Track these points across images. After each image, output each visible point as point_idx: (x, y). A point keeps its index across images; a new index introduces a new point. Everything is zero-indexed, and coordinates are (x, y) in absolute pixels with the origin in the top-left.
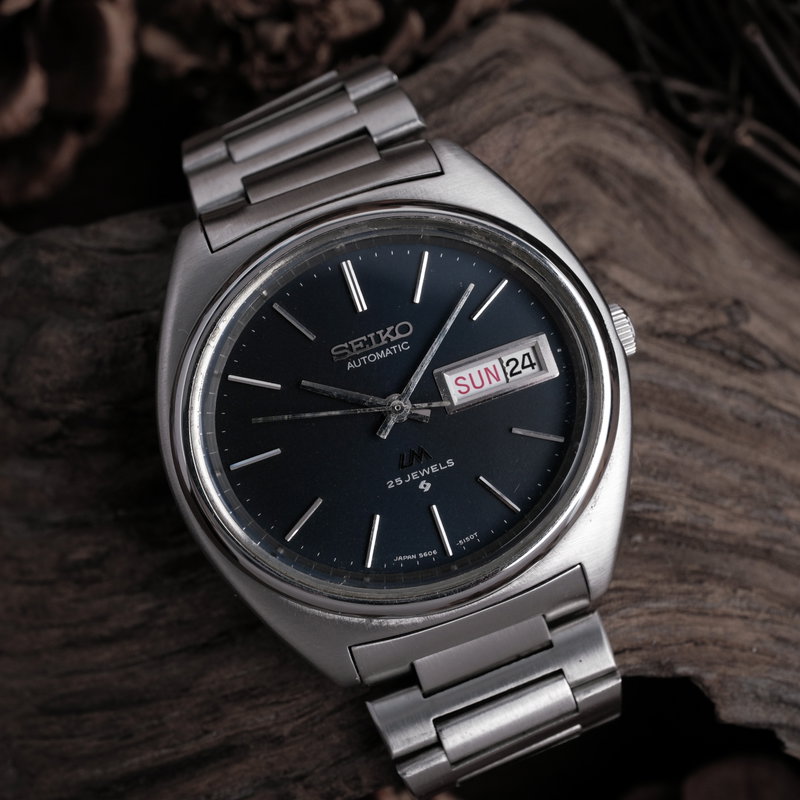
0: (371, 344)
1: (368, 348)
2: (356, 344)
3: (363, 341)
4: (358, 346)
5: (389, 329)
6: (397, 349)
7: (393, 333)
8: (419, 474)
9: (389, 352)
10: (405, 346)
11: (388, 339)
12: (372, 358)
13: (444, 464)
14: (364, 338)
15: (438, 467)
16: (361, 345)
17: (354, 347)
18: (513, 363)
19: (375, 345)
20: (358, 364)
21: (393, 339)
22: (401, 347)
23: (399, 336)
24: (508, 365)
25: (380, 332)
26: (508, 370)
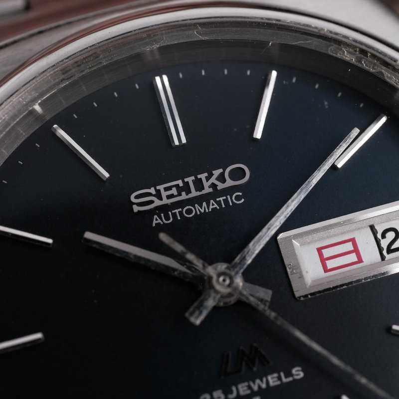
0: (189, 191)
1: (184, 196)
2: (166, 189)
3: (177, 186)
4: (169, 193)
5: (217, 173)
6: (226, 201)
7: (221, 178)
8: (249, 387)
9: (213, 205)
10: (238, 198)
11: (214, 186)
12: (189, 212)
13: (288, 374)
14: (180, 183)
15: (279, 378)
16: (174, 191)
17: (164, 194)
18: (391, 236)
20: (167, 218)
21: (221, 186)
22: (232, 199)
23: (229, 183)
24: (383, 236)
25: (203, 176)
26: (384, 243)
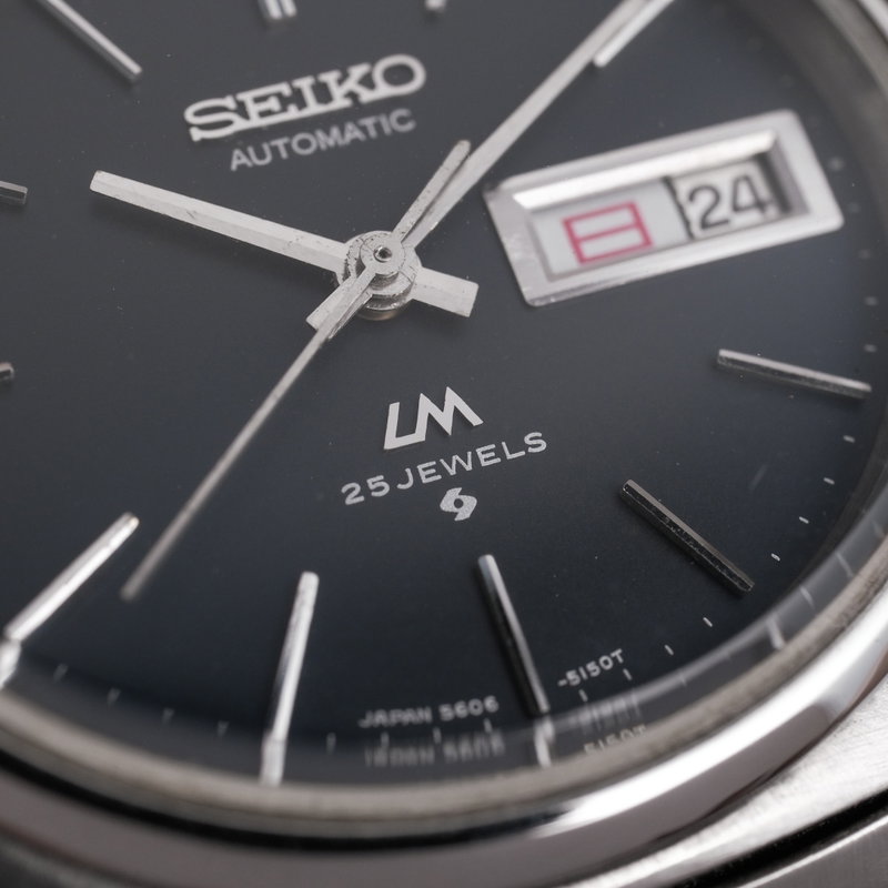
0: (302, 104)
1: (293, 113)
2: (258, 100)
3: (279, 96)
4: (264, 106)
5: (358, 71)
6: (378, 126)
7: (367, 82)
8: (440, 469)
9: (353, 132)
10: (402, 121)
11: (352, 95)
12: (304, 144)
13: (517, 444)
14: (284, 89)
15: (499, 452)
16: (273, 104)
17: (253, 109)
18: (705, 199)
19: (314, 108)
20: (261, 155)
21: (366, 96)
22: (391, 123)
23: (384, 90)
24: (692, 196)
25: (330, 78)
26: (694, 213)
